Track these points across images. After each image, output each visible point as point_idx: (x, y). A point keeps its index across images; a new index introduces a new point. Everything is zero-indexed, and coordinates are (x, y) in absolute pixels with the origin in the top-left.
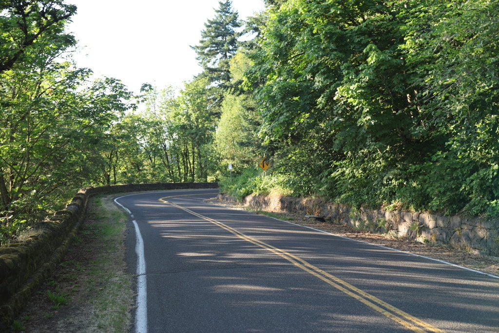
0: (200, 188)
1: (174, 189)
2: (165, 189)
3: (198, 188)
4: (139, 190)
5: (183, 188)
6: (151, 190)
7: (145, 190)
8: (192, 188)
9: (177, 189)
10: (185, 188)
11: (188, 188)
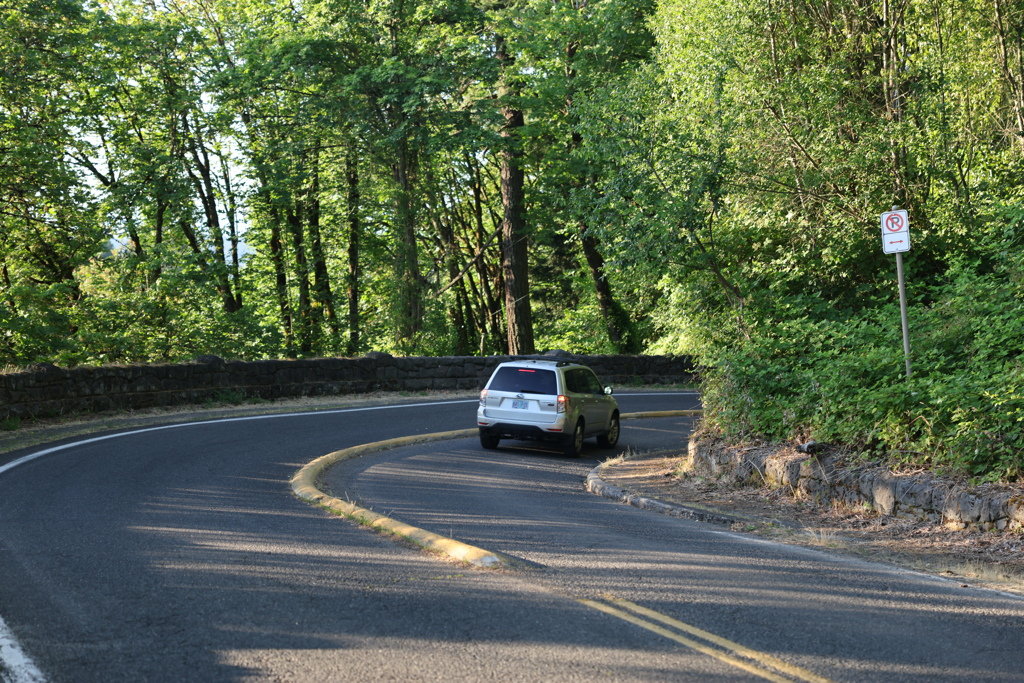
0: (434, 387)
1: (295, 394)
2: (250, 396)
3: (422, 389)
4: (99, 408)
5: (343, 392)
6: (173, 402)
7: (137, 408)
8: (389, 388)
9: (313, 393)
10: (357, 390)
11: (369, 389)
